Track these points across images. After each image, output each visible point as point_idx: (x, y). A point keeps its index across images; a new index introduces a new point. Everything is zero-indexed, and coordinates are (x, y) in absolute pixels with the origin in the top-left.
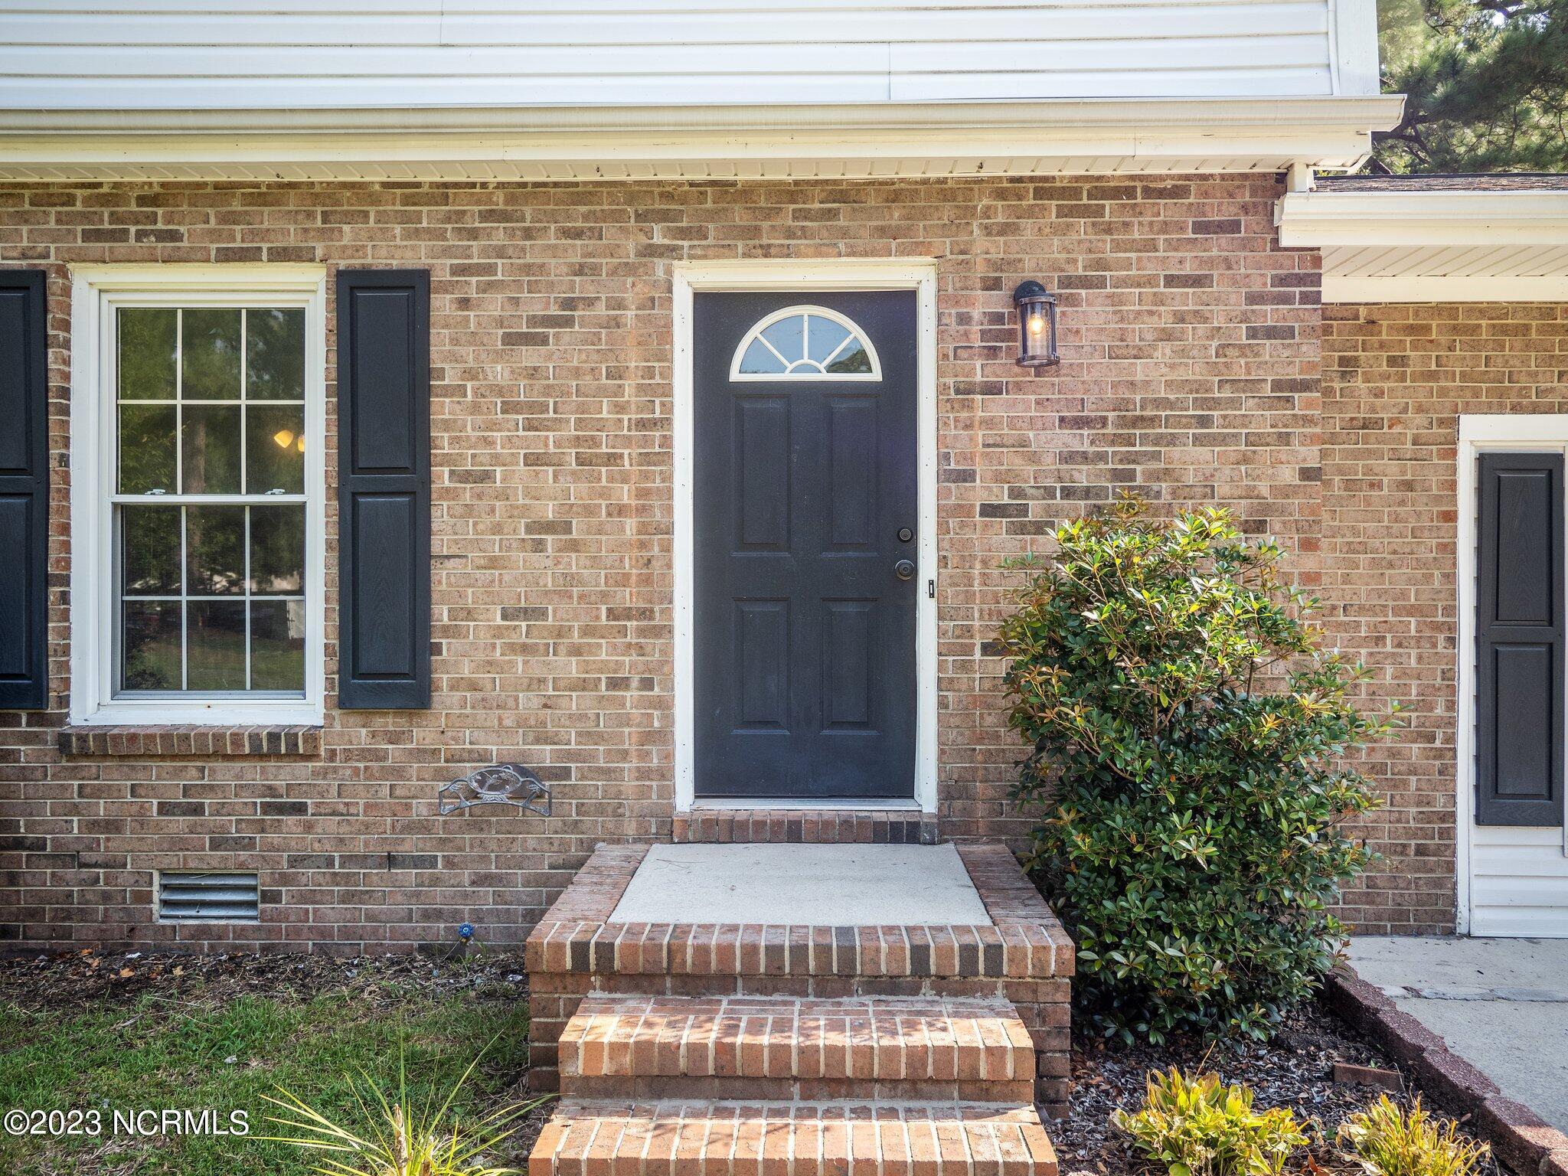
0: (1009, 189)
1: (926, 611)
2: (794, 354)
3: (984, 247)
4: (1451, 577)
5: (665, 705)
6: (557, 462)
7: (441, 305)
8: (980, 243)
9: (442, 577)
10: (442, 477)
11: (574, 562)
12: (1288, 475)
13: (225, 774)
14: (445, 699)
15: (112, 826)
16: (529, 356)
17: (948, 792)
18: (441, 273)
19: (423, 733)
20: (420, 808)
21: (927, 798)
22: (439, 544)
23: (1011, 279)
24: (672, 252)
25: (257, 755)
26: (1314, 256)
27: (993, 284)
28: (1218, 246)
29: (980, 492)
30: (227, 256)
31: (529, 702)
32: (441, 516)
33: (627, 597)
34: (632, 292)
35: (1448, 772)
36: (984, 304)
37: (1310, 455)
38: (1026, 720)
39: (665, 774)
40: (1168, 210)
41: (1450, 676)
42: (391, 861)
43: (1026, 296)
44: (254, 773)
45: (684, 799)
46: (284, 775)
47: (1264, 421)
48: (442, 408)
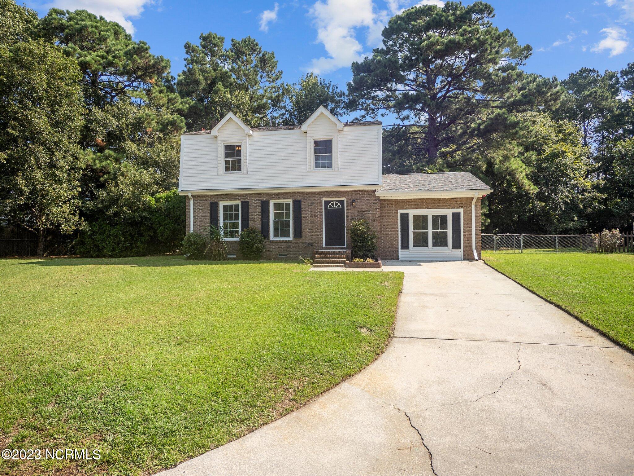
0: (352, 191)
1: (345, 229)
2: (333, 206)
3: (350, 197)
4: (398, 225)
5: (322, 237)
6: (313, 216)
7: (302, 203)
8: (349, 196)
9: (303, 226)
10: (303, 218)
11: (314, 225)
12: (377, 216)
13: (284, 244)
14: (303, 237)
15: (274, 249)
16: (310, 207)
17: (347, 245)
18: (302, 200)
19: (301, 240)
20: (301, 247)
21: (346, 246)
22: (302, 224)
23: (352, 199)
24: (322, 198)
25: (287, 242)
26: (379, 197)
27: (351, 200)
28: (370, 196)
29: (350, 218)
30: (284, 199)
31: (310, 237)
32: (303, 221)
33: (319, 228)
34: (319, 201)
35: (398, 244)
36: (350, 202)
37: (379, 214)
38: (352, 238)
39: (322, 244)
40: (366, 193)
41: (398, 235)
42: (298, 251)
43: (354, 201)
44: (287, 244)
45: (324, 246)
46: (289, 244)
47: (375, 212)
48: (303, 212)
